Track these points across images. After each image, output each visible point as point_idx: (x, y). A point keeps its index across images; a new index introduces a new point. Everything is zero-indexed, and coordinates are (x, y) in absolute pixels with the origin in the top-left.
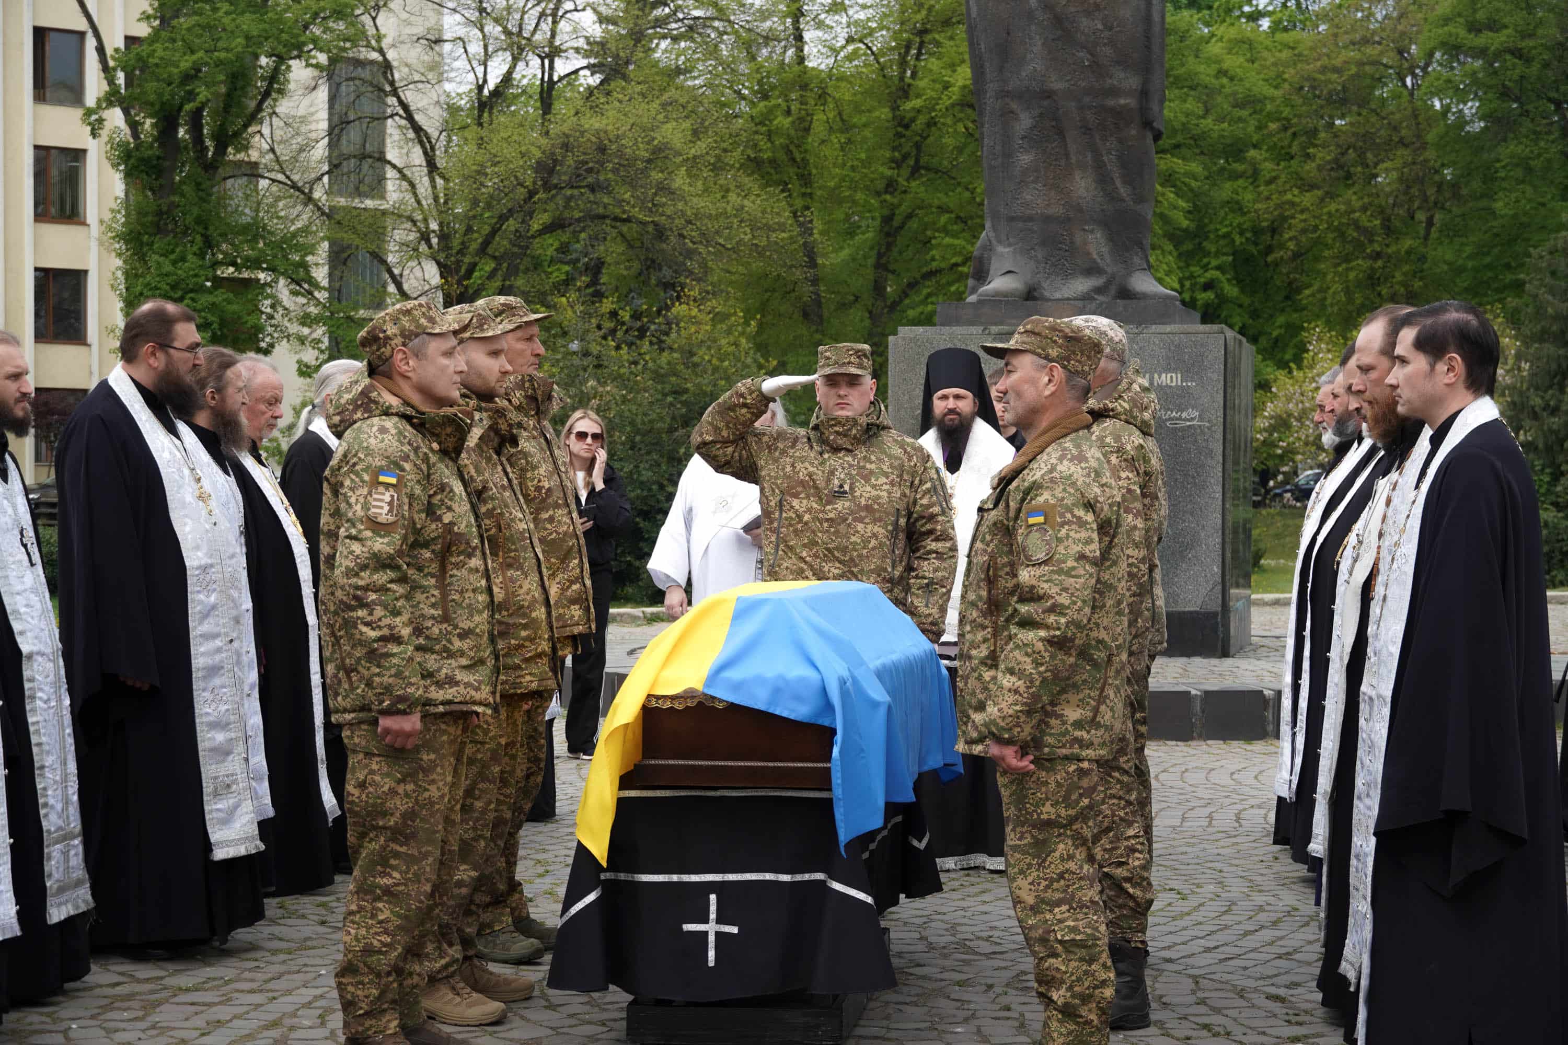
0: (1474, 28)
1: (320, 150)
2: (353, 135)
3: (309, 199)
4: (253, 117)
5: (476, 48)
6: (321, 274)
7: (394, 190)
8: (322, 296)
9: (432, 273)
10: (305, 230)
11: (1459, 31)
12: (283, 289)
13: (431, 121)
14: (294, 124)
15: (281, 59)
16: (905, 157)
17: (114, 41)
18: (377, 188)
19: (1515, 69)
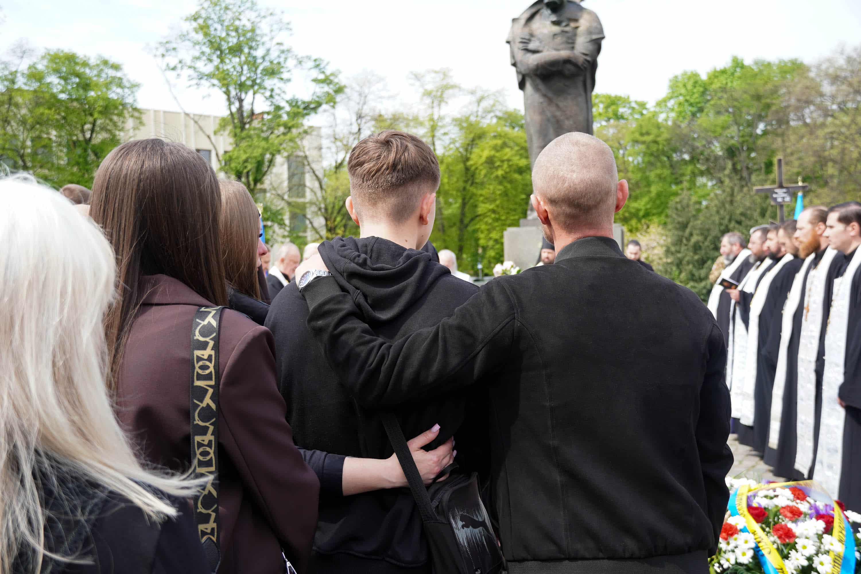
0: (642, 134)
1: (286, 184)
2: (295, 180)
3: (283, 199)
4: (264, 174)
5: (334, 150)
6: (287, 222)
7: (309, 196)
8: (288, 229)
9: (322, 221)
10: (282, 209)
11: (637, 136)
12: (276, 227)
13: (320, 174)
14: (277, 175)
15: (273, 155)
16: (468, 180)
17: (221, 152)
18: (303, 196)
19: (654, 148)
